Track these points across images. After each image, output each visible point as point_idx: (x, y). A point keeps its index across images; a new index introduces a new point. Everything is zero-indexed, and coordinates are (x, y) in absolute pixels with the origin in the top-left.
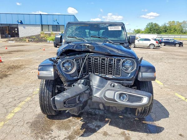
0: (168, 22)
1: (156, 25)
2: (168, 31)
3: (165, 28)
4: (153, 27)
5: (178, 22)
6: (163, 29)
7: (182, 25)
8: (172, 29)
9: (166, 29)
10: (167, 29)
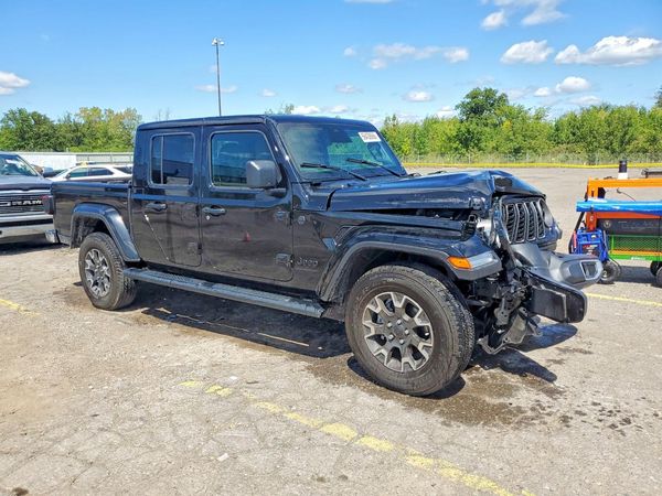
0: (78, 112)
1: (40, 120)
2: (86, 141)
3: (74, 131)
4: (30, 127)
5: (111, 112)
6: (70, 135)
7: (126, 121)
8: (98, 135)
9: (79, 134)
10: (84, 136)
